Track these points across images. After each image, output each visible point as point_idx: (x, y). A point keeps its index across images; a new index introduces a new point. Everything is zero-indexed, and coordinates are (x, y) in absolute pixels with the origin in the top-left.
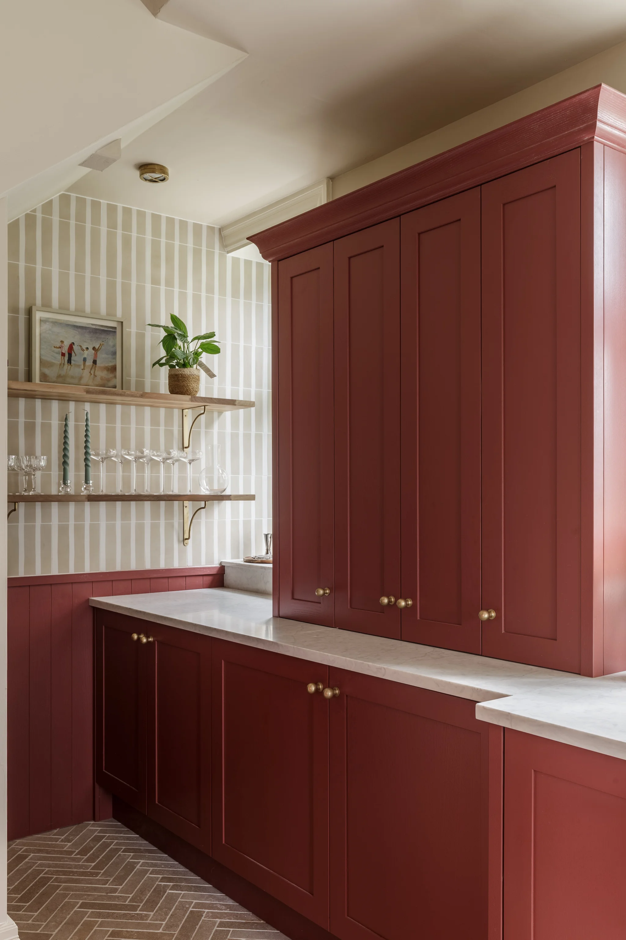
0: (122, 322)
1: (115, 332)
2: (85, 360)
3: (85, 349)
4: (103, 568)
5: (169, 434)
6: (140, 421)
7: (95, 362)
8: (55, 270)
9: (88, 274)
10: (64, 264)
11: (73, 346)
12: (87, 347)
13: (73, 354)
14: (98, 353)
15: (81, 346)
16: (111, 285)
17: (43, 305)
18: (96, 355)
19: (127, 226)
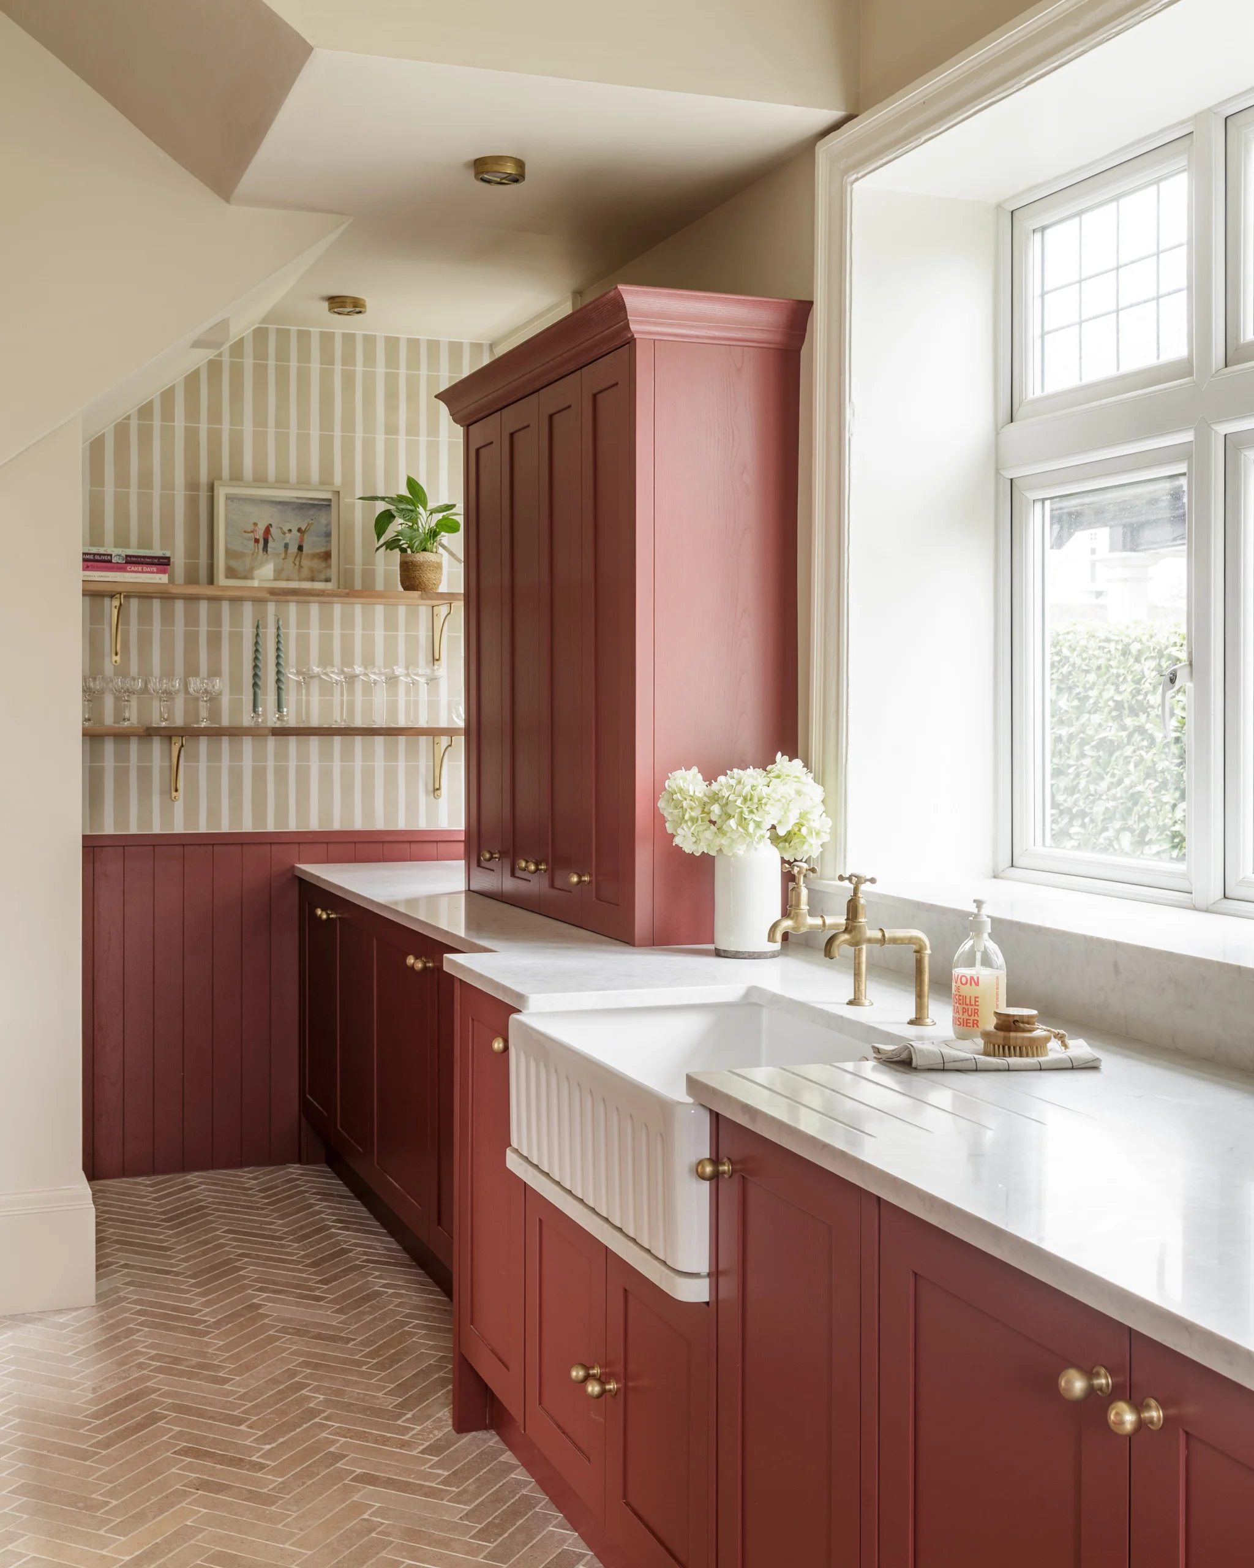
0: (339, 492)
1: (329, 506)
2: (286, 546)
3: (287, 532)
4: (314, 825)
5: (412, 641)
6: (369, 625)
7: (300, 548)
8: (248, 429)
9: (293, 430)
10: (260, 420)
11: (271, 529)
12: (289, 528)
13: (270, 539)
14: (305, 536)
15: (281, 528)
16: (326, 443)
17: (232, 479)
18: (302, 539)
19: (349, 358)
